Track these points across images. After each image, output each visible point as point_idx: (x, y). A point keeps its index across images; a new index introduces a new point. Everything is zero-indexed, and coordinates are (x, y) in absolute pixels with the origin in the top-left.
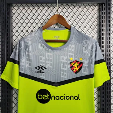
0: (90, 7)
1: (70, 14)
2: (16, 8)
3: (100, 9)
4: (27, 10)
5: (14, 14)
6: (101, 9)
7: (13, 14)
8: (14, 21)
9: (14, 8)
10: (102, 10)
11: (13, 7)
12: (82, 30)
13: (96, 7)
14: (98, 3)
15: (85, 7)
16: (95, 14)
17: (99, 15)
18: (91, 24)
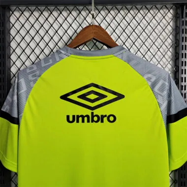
0: (159, 11)
1: (119, 24)
2: (17, 14)
3: (178, 16)
4: (37, 17)
5: (13, 25)
6: (181, 14)
7: (11, 25)
8: (14, 38)
9: (13, 13)
10: (181, 17)
11: (11, 12)
12: (144, 56)
13: (169, 11)
14: (174, 4)
15: (149, 11)
16: (169, 24)
17: (176, 26)
18: (159, 44)
